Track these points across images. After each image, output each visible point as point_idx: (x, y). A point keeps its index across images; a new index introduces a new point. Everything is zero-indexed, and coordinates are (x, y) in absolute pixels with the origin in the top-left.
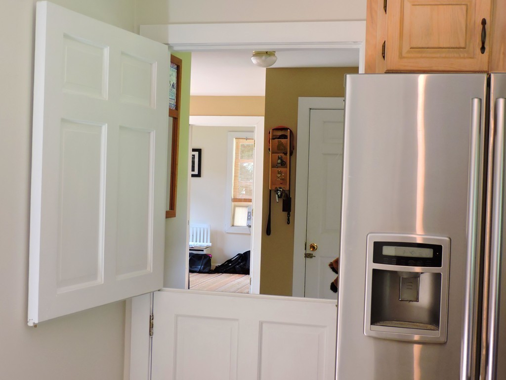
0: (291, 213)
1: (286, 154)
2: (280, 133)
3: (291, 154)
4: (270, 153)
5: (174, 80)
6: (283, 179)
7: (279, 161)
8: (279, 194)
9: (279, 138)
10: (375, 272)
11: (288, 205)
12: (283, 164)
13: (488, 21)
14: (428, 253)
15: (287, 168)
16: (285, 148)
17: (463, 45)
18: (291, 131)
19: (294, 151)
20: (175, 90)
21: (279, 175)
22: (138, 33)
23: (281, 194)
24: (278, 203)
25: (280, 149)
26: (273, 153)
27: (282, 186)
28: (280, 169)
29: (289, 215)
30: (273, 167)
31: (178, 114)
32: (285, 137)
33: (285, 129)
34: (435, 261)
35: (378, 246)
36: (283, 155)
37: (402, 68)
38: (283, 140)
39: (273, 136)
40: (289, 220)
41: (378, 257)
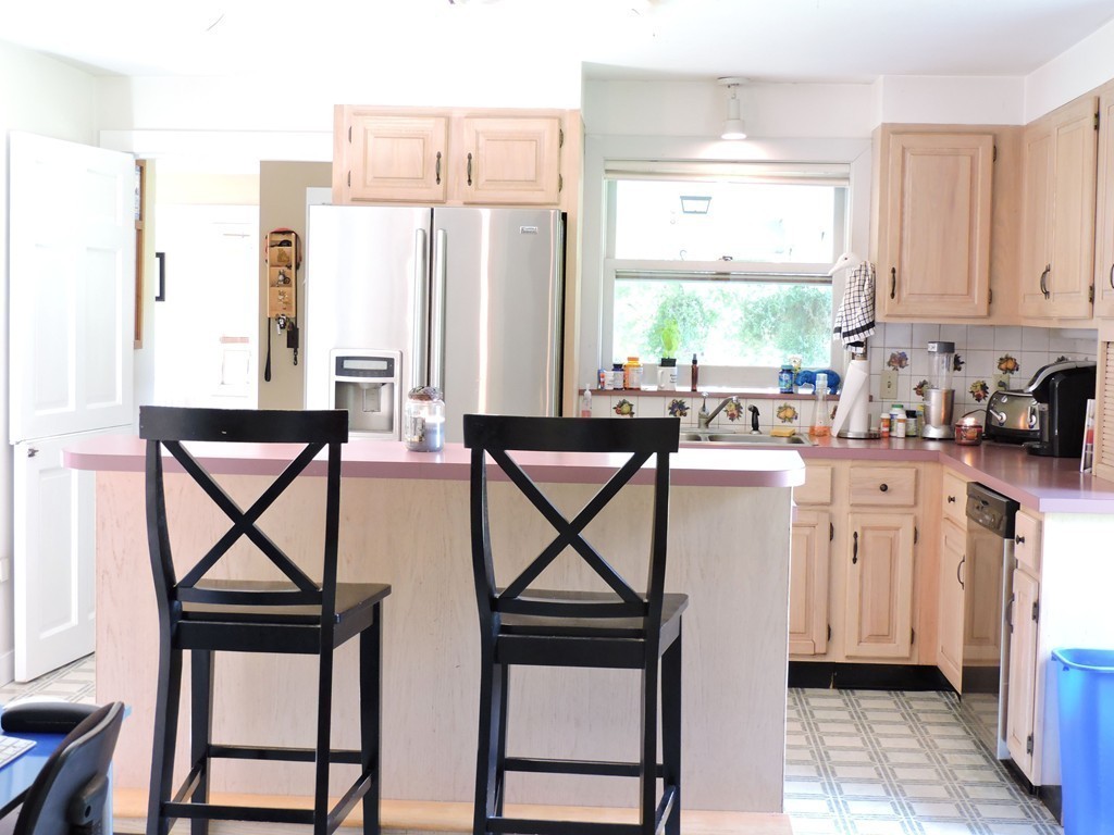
0: (299, 350)
1: (289, 267)
2: (281, 238)
3: (297, 267)
4: (268, 266)
5: (138, 186)
6: (286, 303)
7: (281, 277)
8: (282, 323)
9: (280, 245)
10: (338, 383)
11: (294, 339)
12: (286, 281)
13: (442, 155)
14: (383, 366)
15: (291, 286)
16: (289, 260)
17: (421, 176)
18: (296, 236)
19: (301, 263)
20: (138, 197)
21: (281, 297)
22: (98, 146)
23: (285, 324)
24: (280, 337)
25: (282, 260)
26: (272, 266)
27: (285, 312)
28: (281, 289)
29: (296, 351)
30: (272, 285)
31: (143, 225)
32: (288, 243)
33: (290, 232)
34: (389, 372)
35: (340, 361)
36: (286, 269)
37: (366, 197)
38: (286, 249)
39: (271, 241)
40: (296, 359)
41: (340, 370)
